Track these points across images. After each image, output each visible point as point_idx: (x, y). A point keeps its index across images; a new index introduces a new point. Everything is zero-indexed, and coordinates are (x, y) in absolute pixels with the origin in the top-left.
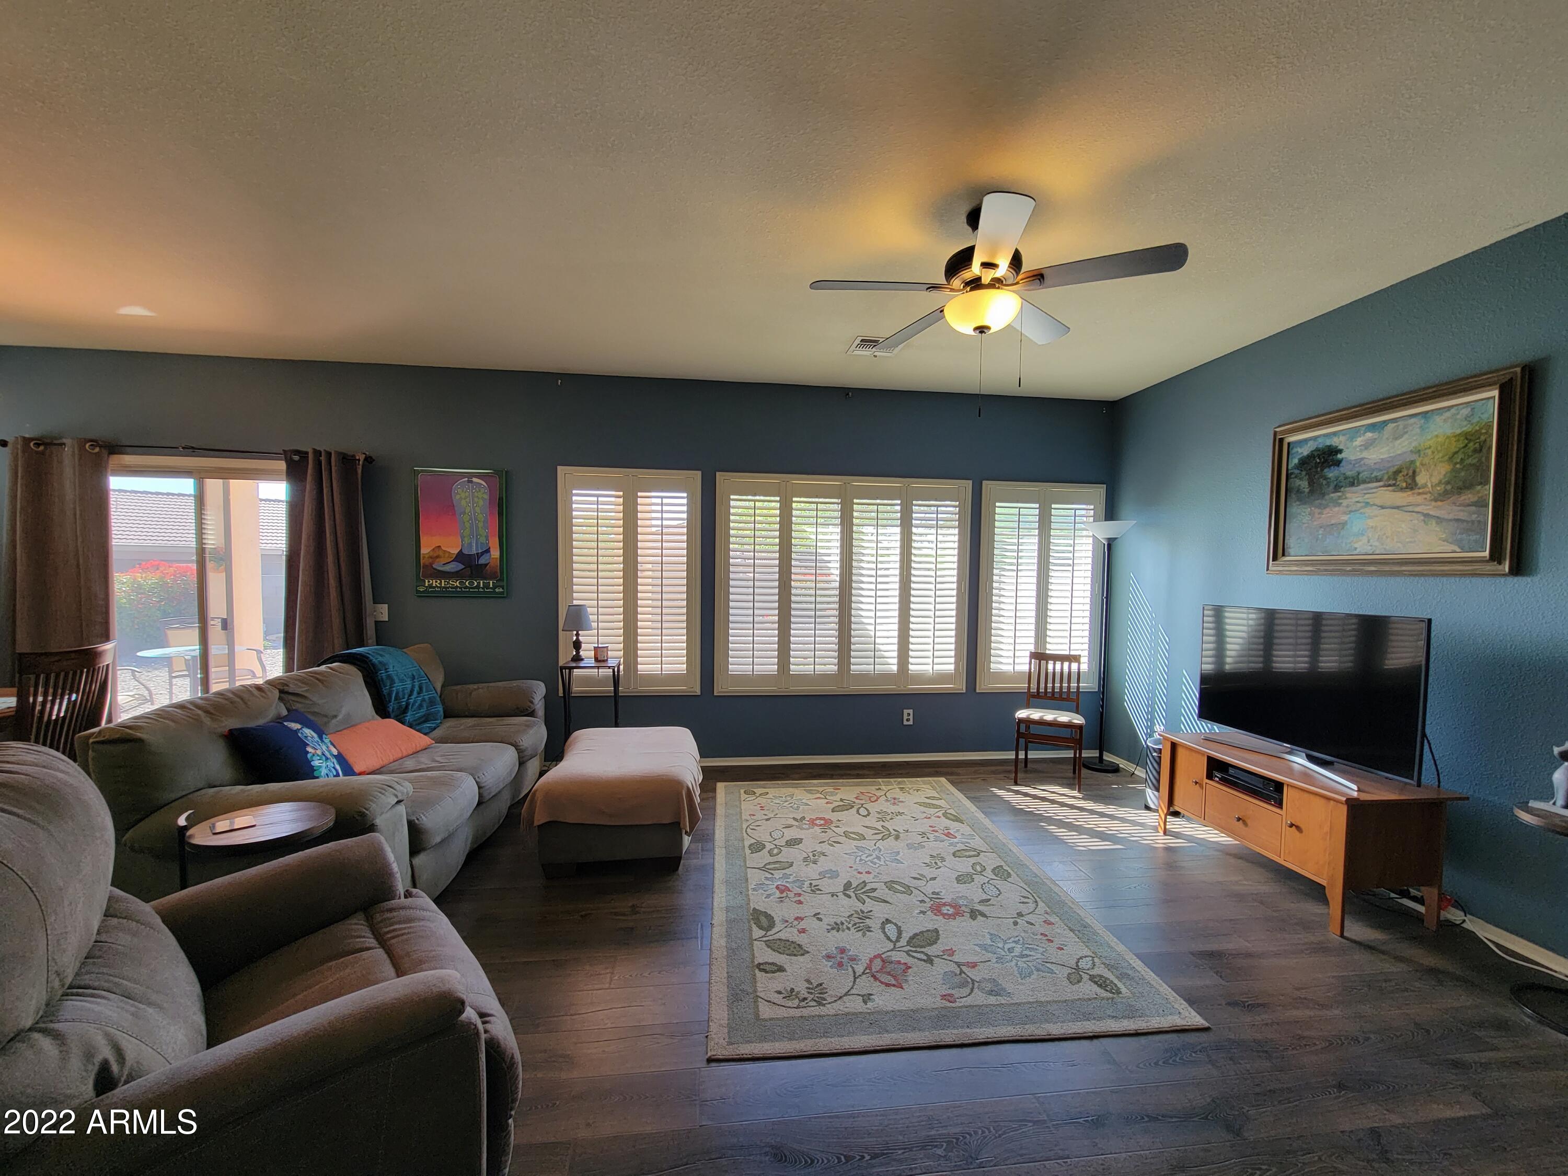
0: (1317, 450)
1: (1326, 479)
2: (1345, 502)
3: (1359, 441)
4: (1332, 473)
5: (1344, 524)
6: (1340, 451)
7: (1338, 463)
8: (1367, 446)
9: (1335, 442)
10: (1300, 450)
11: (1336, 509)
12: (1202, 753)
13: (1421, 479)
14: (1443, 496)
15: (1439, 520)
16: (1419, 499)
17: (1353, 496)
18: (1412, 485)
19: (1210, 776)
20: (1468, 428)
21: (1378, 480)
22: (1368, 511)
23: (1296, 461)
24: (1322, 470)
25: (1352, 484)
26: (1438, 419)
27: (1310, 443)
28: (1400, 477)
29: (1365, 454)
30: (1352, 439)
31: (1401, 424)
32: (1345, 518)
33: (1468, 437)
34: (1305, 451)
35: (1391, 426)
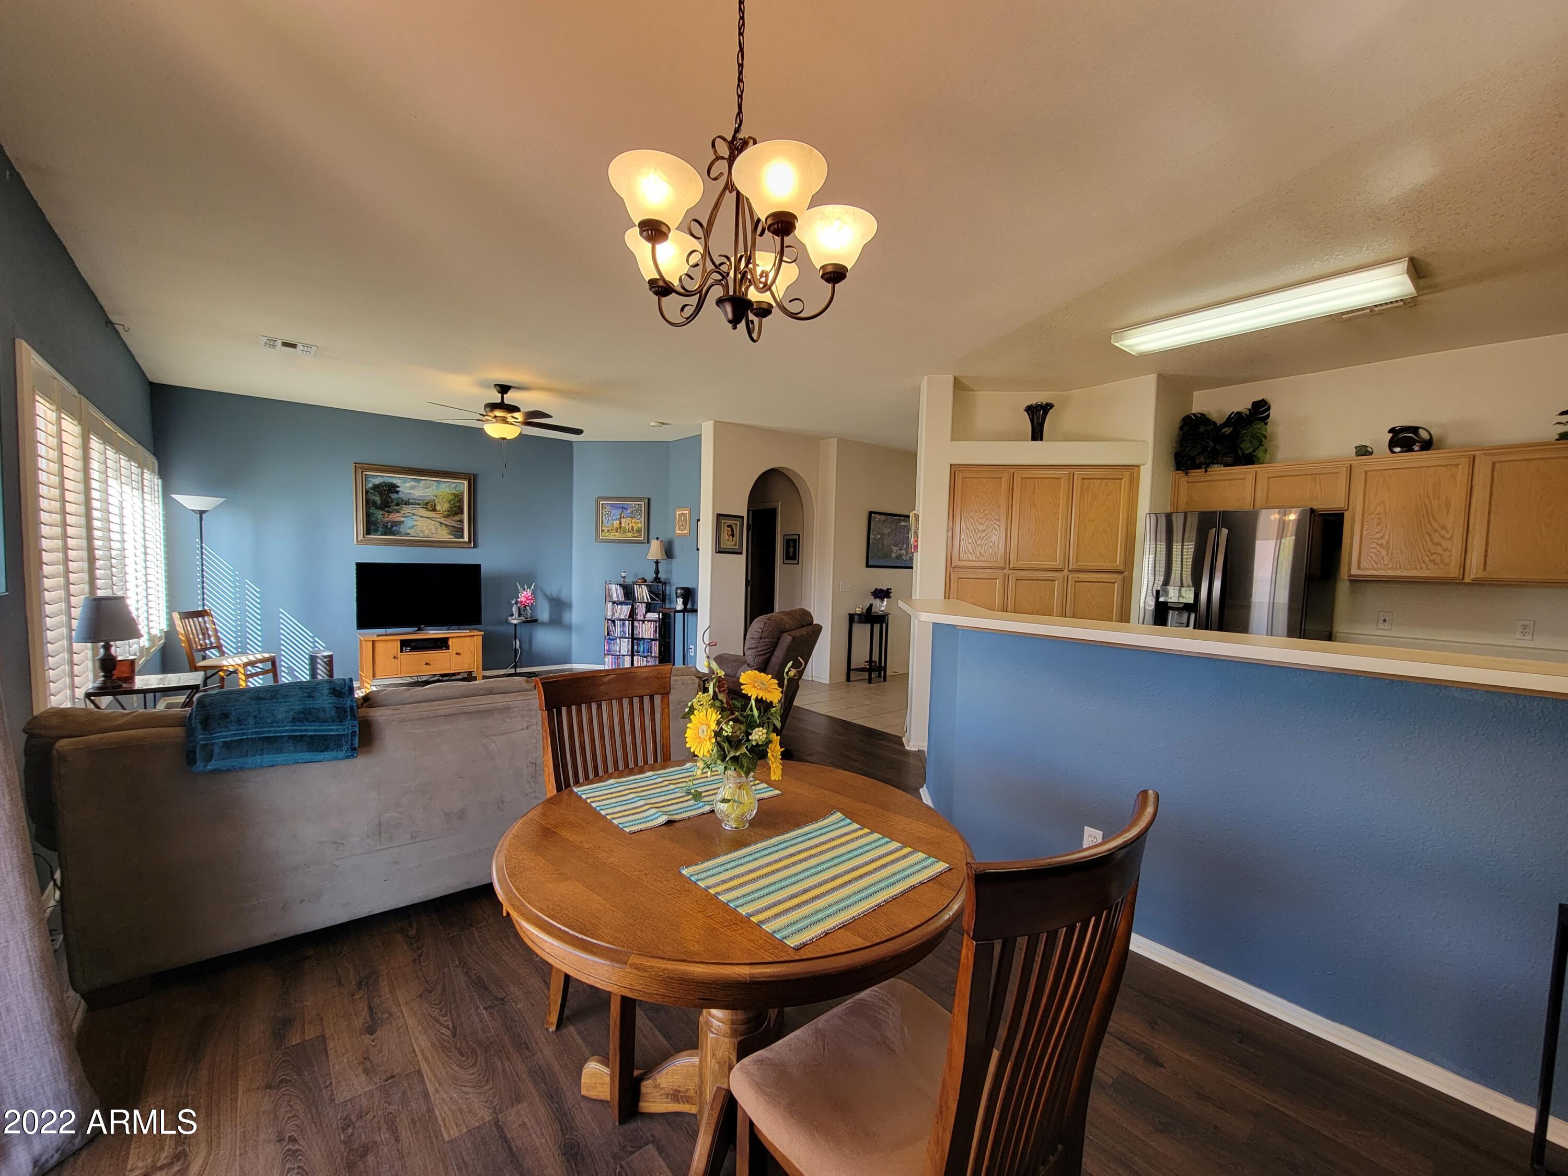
0: (384, 482)
1: (390, 498)
2: (402, 512)
3: (408, 485)
4: (394, 496)
5: (403, 522)
6: (399, 487)
7: (397, 492)
8: (412, 488)
9: (395, 481)
10: (373, 480)
11: (398, 514)
12: (397, 640)
13: (438, 508)
14: (447, 516)
15: (446, 525)
16: (438, 516)
17: (406, 510)
18: (434, 510)
19: (402, 651)
20: (455, 492)
21: (419, 504)
22: (415, 517)
23: (371, 485)
24: (388, 494)
25: (406, 504)
26: (444, 485)
27: (379, 478)
28: (429, 505)
29: (411, 491)
30: (404, 483)
31: (428, 482)
32: (403, 519)
33: (456, 495)
34: (377, 481)
35: (423, 482)
